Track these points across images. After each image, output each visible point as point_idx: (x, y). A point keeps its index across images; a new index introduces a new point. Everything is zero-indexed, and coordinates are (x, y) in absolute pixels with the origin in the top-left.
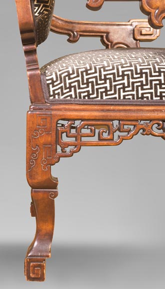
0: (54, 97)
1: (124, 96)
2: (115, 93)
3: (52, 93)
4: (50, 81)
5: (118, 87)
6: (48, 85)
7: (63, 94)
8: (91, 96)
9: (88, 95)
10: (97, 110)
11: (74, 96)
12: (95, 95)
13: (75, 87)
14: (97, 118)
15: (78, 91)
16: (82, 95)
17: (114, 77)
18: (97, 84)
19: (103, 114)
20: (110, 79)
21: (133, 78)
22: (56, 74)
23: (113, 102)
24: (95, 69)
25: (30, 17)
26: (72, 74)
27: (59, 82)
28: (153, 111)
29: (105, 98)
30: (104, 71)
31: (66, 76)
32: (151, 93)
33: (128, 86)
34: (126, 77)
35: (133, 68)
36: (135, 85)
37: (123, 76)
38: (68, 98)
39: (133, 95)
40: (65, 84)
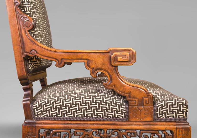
0: (38, 116)
1: (77, 116)
2: (71, 114)
3: (36, 114)
4: (35, 107)
5: (73, 111)
6: (34, 109)
7: (42, 114)
8: (58, 116)
9: (57, 115)
10: (62, 124)
11: (48, 116)
12: (60, 115)
13: (49, 110)
14: (61, 128)
15: (51, 113)
16: (53, 115)
17: (71, 105)
18: (61, 109)
19: (65, 126)
20: (68, 106)
21: (81, 106)
22: (39, 103)
23: (70, 119)
24: (60, 100)
25: (24, 72)
26: (47, 103)
27: (40, 108)
28: (93, 124)
29: (66, 116)
30: (65, 102)
31: (44, 104)
32: (92, 114)
33: (79, 110)
34: (77, 105)
35: (81, 100)
36: (83, 109)
37: (76, 104)
38: (45, 117)
39: (82, 115)
40: (44, 109)
